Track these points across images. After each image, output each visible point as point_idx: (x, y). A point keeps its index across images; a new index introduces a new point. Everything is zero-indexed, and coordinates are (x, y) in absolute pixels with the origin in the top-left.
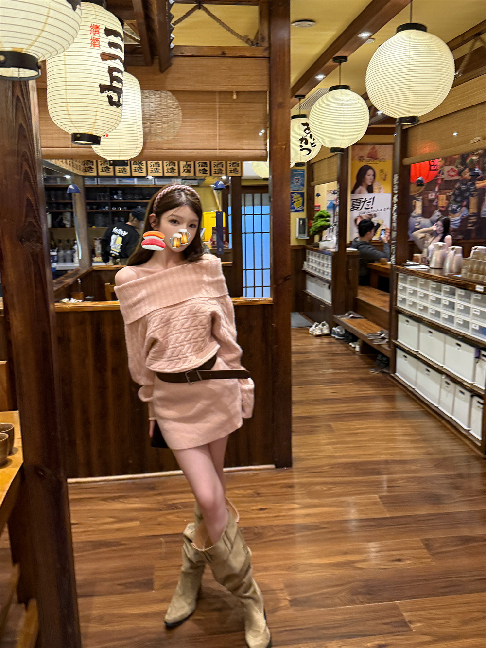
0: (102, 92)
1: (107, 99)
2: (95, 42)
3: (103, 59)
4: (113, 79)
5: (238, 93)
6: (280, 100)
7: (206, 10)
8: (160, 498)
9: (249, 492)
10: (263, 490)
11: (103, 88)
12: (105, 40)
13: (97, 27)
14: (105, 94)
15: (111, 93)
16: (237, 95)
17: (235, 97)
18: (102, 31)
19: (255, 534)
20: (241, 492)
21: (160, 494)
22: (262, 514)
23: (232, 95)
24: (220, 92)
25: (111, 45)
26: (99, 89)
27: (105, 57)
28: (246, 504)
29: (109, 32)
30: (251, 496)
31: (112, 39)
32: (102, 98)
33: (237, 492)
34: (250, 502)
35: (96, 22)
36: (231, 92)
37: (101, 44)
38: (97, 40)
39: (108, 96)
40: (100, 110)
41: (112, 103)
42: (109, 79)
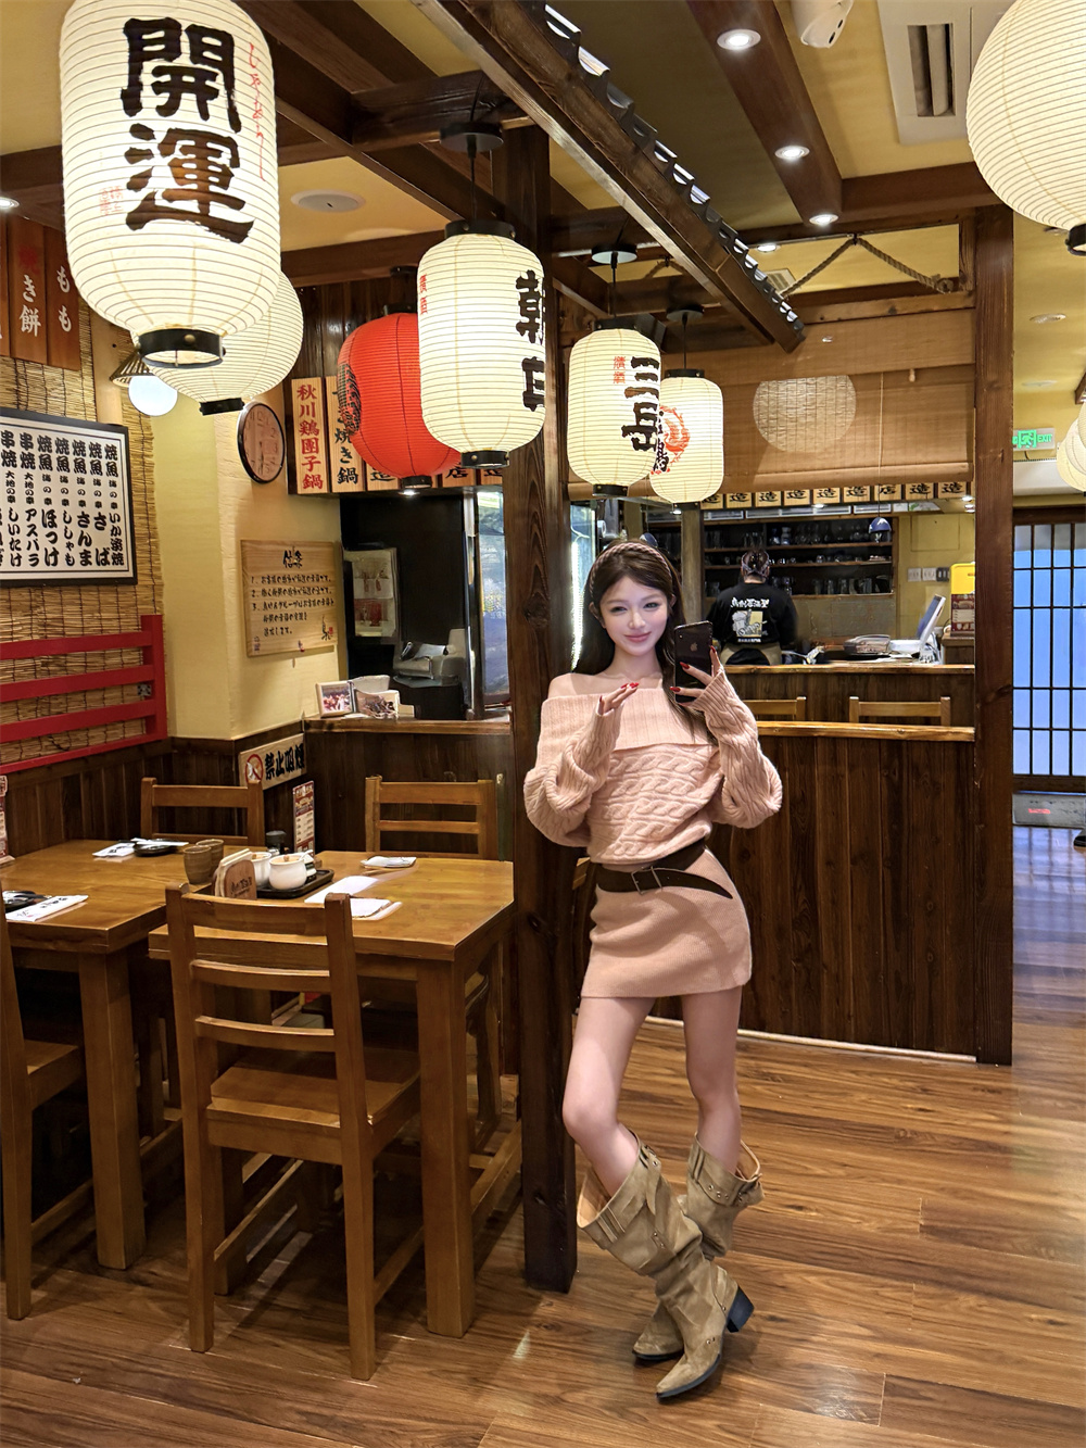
0: (624, 435)
1: (631, 443)
2: (619, 377)
3: (627, 396)
4: (639, 417)
5: (917, 371)
6: (991, 377)
7: (866, 244)
8: (752, 1062)
9: (910, 1084)
10: (939, 1088)
11: (626, 431)
12: (630, 372)
13: (622, 359)
14: (629, 437)
15: (637, 435)
16: (916, 375)
17: (912, 378)
18: (628, 363)
19: (898, 1137)
20: (895, 1081)
21: (752, 1058)
22: (921, 1116)
23: (909, 375)
24: (886, 373)
25: (639, 376)
26: (621, 432)
27: (630, 393)
28: (897, 1098)
29: (636, 362)
30: (913, 1090)
31: (642, 369)
32: (625, 443)
33: (886, 1080)
34: (904, 1097)
35: (619, 354)
36: (907, 372)
37: (626, 378)
38: (621, 375)
39: (633, 439)
40: (622, 457)
41: (637, 445)
42: (634, 418)
